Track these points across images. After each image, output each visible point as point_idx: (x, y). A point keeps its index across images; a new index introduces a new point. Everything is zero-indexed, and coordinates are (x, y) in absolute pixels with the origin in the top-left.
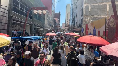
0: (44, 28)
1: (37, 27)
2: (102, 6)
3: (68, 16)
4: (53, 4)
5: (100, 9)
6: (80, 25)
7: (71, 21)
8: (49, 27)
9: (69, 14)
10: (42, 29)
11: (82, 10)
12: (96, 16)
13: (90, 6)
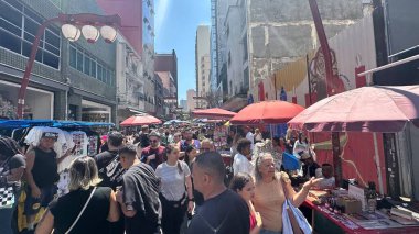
0: (113, 107)
1: (85, 103)
2: (298, 28)
3: (203, 66)
4: (146, 20)
5: (294, 39)
6: (242, 90)
7: (215, 82)
8: (133, 101)
9: (207, 60)
10: (109, 111)
11: (245, 42)
12: (285, 60)
13: (266, 29)
